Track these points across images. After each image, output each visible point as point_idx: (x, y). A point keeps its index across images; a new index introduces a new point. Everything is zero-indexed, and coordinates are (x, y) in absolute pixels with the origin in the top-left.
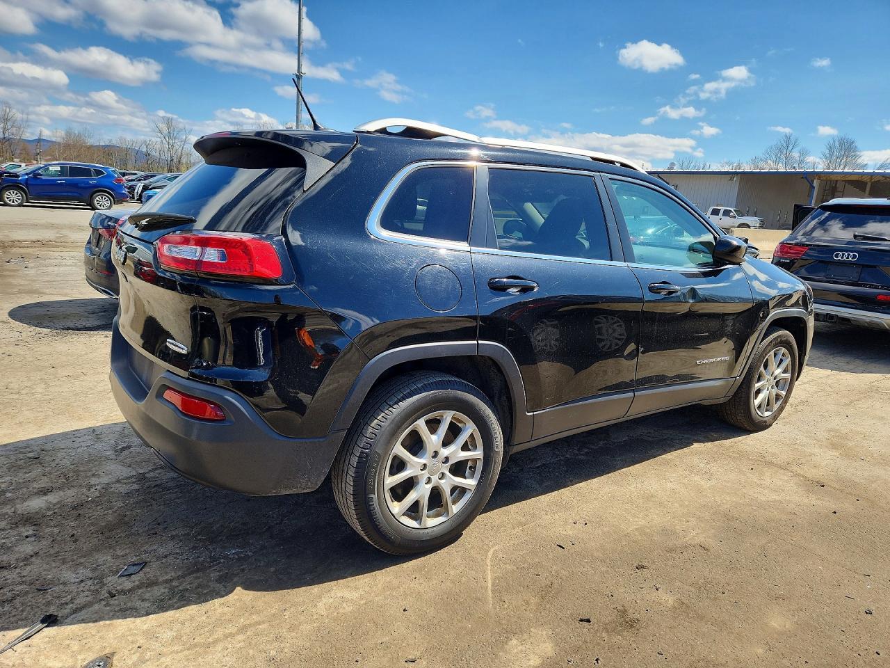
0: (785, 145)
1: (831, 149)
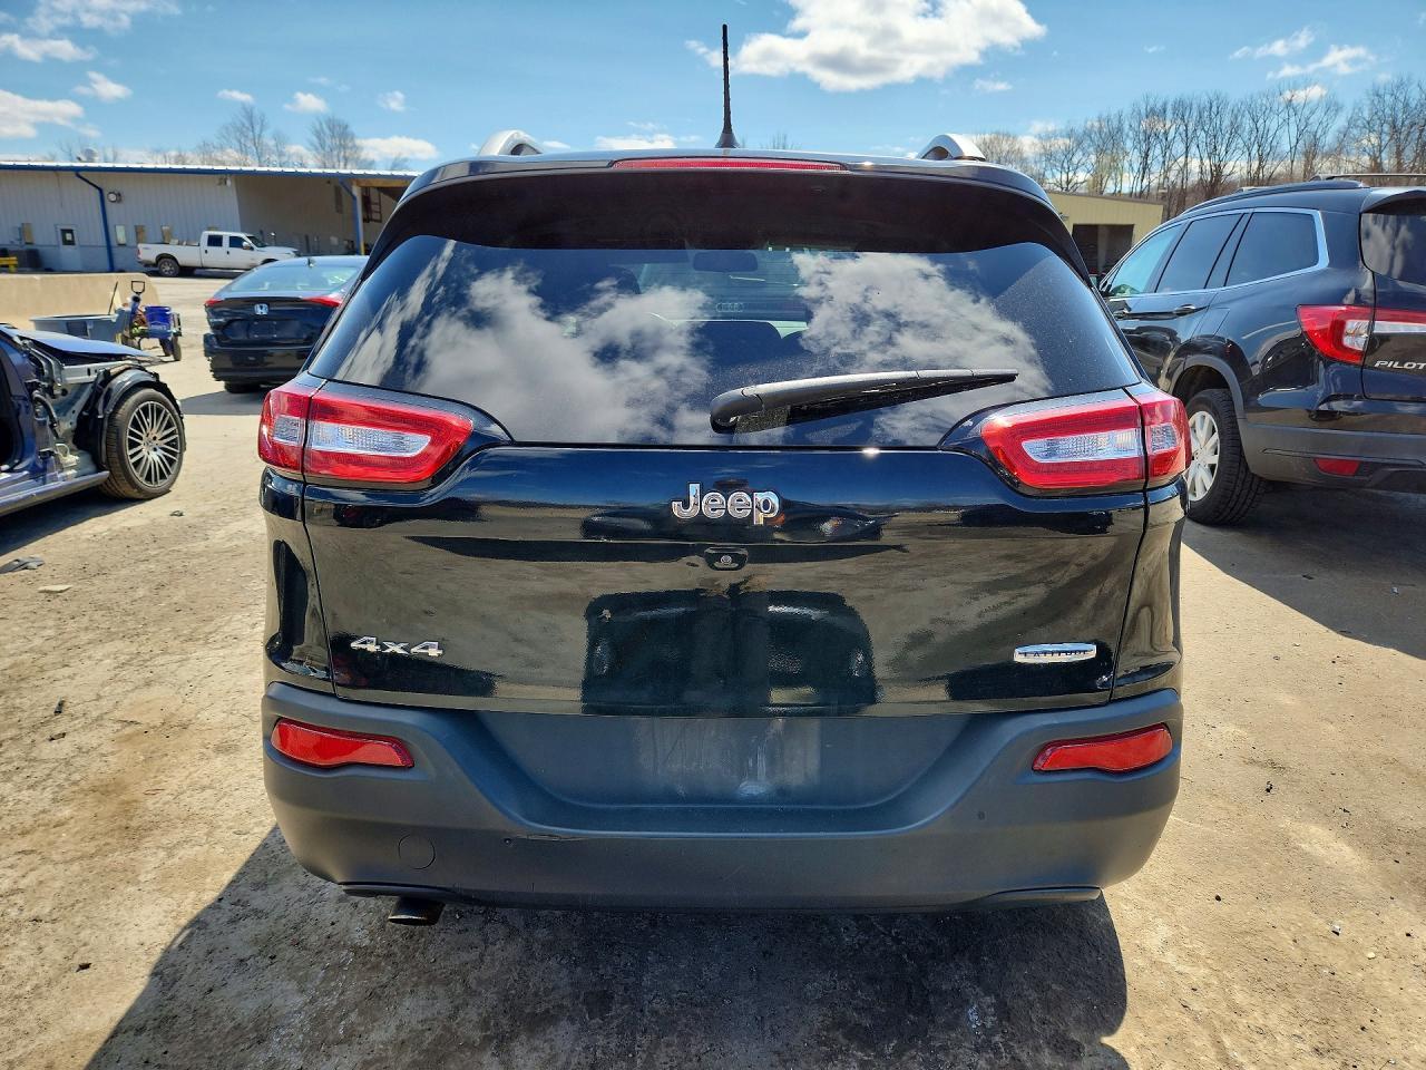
0: (247, 124)
1: (318, 134)
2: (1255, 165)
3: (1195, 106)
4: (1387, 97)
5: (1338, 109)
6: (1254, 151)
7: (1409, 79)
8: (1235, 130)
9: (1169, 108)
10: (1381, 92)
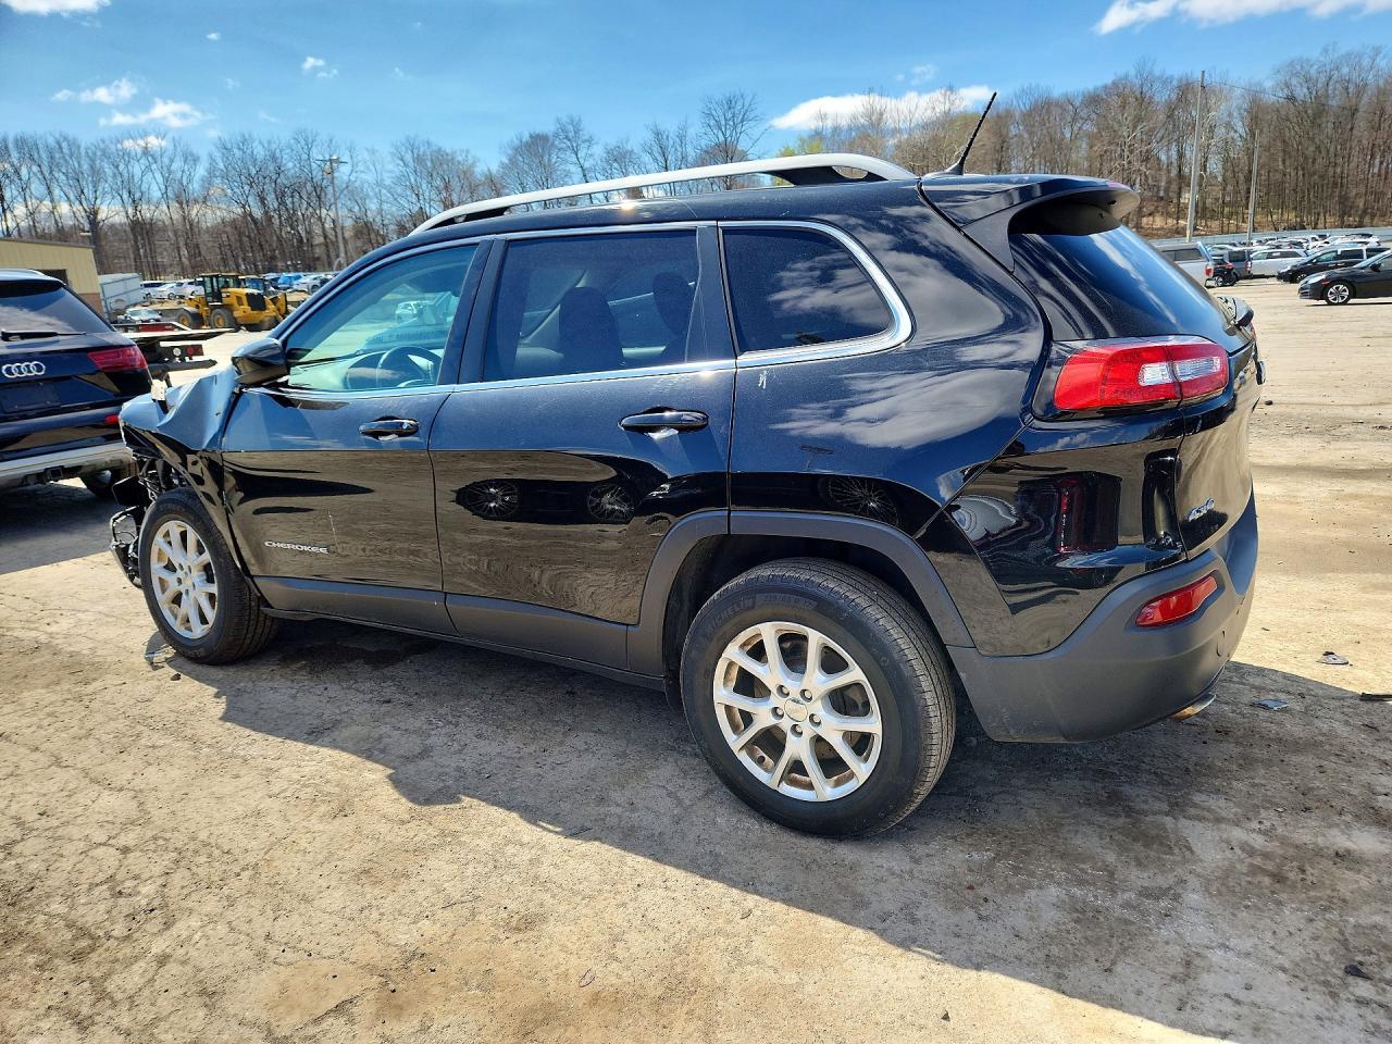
2: (131, 211)
3: (40, 146)
4: (236, 151)
5: (196, 160)
6: (125, 196)
7: (250, 136)
8: (96, 173)
9: (11, 146)
10: (229, 146)
